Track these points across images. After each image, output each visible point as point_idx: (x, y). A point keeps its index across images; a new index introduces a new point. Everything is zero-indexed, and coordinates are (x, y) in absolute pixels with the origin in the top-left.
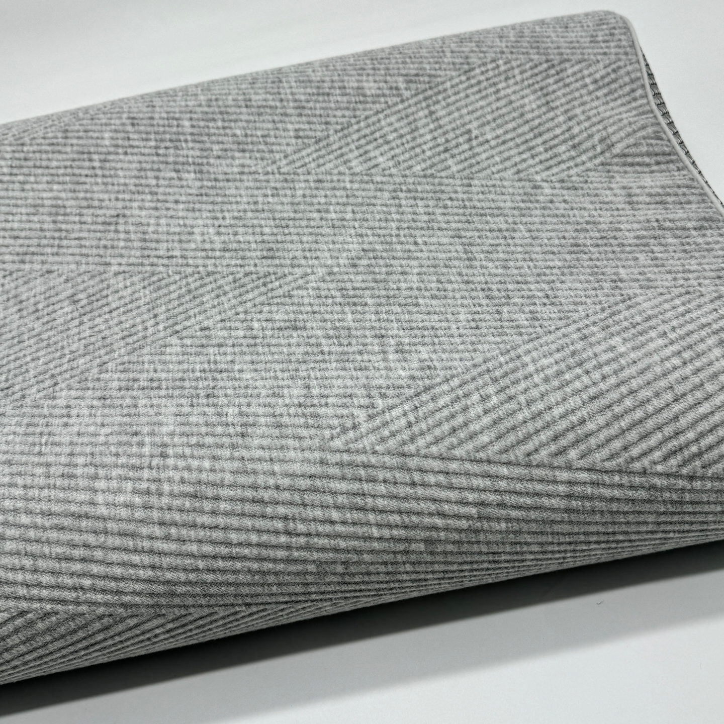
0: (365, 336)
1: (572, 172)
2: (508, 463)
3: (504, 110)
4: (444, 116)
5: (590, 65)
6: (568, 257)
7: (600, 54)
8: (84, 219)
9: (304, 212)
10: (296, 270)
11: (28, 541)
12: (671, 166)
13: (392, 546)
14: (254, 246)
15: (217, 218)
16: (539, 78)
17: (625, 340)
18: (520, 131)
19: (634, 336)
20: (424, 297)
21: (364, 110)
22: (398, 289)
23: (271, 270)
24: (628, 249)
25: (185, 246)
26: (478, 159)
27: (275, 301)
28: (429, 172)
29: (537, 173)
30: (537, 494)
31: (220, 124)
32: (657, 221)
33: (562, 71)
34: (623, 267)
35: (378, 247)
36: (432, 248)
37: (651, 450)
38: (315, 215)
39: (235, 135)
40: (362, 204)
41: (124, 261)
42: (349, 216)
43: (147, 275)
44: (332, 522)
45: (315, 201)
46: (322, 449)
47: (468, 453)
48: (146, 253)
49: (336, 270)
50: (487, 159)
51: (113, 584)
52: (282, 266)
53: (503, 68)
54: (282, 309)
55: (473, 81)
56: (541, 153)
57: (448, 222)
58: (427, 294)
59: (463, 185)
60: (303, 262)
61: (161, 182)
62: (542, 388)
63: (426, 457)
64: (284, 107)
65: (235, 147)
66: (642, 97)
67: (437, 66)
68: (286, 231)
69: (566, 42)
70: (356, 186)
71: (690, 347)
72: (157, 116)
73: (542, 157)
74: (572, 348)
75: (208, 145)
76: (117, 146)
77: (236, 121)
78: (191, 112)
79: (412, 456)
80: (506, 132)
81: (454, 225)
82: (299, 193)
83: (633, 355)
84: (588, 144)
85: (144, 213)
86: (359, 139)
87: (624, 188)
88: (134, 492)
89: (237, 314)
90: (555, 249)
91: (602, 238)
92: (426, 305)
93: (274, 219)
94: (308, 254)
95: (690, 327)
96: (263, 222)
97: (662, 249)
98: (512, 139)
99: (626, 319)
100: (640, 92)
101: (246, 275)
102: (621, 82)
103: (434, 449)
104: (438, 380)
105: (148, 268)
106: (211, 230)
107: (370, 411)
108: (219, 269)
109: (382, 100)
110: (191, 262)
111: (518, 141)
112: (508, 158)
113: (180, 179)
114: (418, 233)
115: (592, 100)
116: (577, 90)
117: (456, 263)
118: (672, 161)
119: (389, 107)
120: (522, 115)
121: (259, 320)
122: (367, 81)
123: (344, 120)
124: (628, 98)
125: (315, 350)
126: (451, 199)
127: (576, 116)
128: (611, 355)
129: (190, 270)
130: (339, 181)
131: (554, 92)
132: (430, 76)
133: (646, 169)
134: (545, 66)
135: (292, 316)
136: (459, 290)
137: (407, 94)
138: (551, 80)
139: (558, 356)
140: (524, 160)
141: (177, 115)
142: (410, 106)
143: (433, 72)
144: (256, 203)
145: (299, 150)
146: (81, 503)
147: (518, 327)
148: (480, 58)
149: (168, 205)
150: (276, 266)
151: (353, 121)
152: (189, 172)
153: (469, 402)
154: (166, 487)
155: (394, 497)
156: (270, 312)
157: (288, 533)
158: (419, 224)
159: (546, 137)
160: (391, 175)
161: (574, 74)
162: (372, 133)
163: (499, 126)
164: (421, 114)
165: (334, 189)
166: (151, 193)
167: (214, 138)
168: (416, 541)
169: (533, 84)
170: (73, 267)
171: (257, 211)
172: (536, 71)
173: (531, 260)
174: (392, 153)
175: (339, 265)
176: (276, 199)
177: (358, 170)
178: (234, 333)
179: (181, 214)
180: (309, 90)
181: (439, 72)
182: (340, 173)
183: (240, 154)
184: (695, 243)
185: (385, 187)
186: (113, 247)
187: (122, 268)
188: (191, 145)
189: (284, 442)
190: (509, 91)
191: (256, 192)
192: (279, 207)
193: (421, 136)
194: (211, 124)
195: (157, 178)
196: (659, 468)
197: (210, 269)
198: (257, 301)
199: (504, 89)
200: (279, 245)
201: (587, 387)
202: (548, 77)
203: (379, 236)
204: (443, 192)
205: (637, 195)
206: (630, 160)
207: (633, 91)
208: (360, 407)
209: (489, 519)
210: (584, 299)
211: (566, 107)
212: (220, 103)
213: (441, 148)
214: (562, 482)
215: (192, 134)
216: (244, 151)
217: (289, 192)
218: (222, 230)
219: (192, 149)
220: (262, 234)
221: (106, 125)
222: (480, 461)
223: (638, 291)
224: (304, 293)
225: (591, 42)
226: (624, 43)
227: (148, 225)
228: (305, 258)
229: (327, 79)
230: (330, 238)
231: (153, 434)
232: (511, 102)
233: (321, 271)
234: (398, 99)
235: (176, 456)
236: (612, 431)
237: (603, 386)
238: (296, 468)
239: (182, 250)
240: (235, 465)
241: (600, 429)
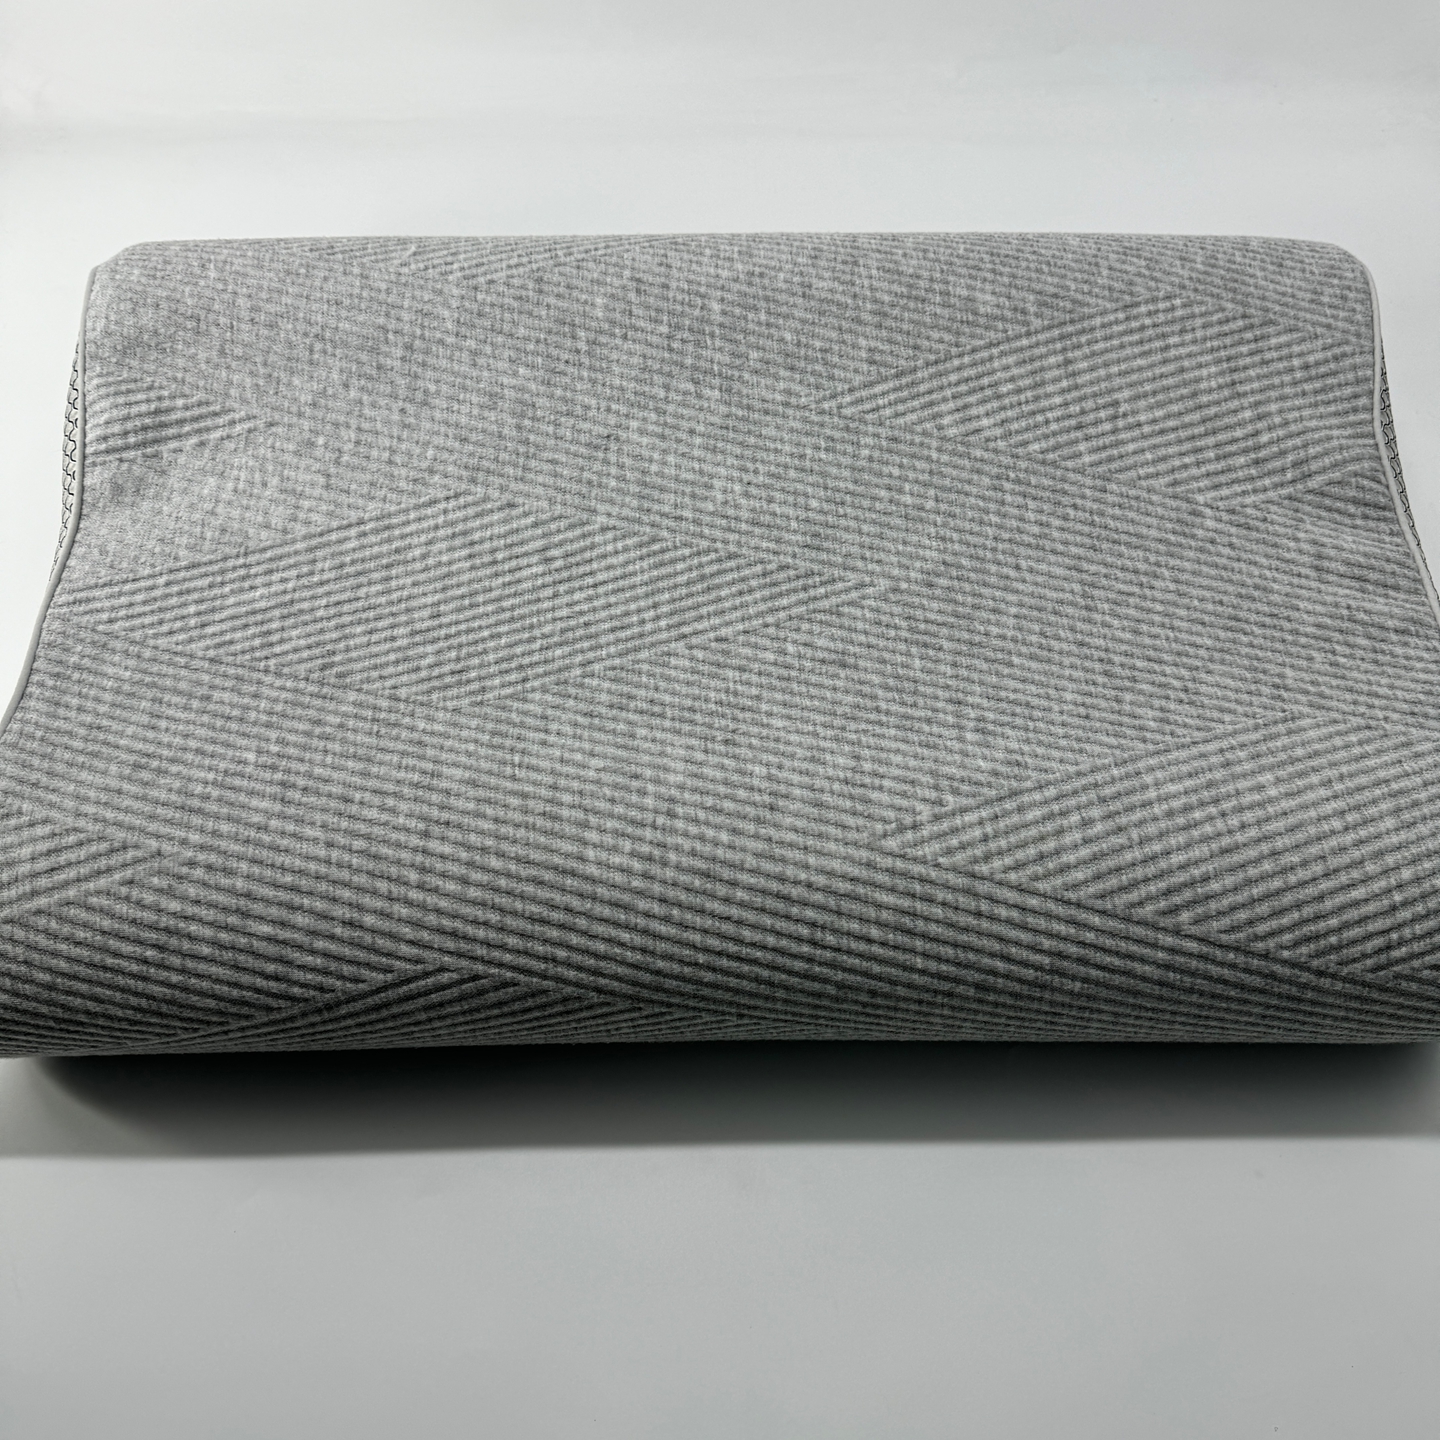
0: (936, 698)
1: (1248, 500)
2: (1103, 913)
3: (1170, 381)
4: (1085, 371)
5: (1303, 340)
6: (1222, 634)
7: (1321, 325)
8: (561, 432)
9: (867, 484)
10: (850, 575)
11: (497, 890)
12: (1382, 526)
13: (936, 984)
14: (794, 525)
15: (746, 470)
16: (1228, 341)
17: (1278, 781)
18: (1187, 419)
19: (1291, 778)
20: (1020, 655)
21: (973, 336)
22: (987, 634)
23: (816, 568)
24: (1303, 640)
25: (700, 504)
26: (1122, 450)
27: (820, 616)
28: (1051, 456)
29: (1200, 490)
30: (1130, 956)
31: (763, 317)
32: (1349, 607)
33: (1263, 337)
34: (1292, 666)
35: (964, 562)
36: (1040, 579)
37: (1281, 931)
38: (883, 493)
39: (782, 340)
40: (950, 490)
41: (615, 510)
42: (930, 504)
43: (645, 539)
44: (870, 941)
45: (886, 470)
46: (870, 847)
47: (1055, 889)
48: (646, 505)
49: (904, 585)
50: (1135, 453)
51: (592, 961)
52: (831, 564)
53: (1179, 313)
54: (828, 631)
55: (1134, 324)
56: (1209, 461)
57: (1066, 543)
58: (1024, 649)
59: (1093, 488)
60: (860, 564)
61: (672, 395)
62: (1163, 825)
63: (1000, 883)
64: (857, 308)
65: (780, 360)
66: (1365, 409)
67: (1086, 288)
68: (841, 511)
69: (1276, 291)
70: (945, 458)
71: (1357, 808)
72: (674, 284)
73: (1211, 467)
74: (1209, 776)
75: (743, 349)
76: (613, 323)
77: (786, 317)
78: (722, 288)
79: (983, 878)
80: (1168, 417)
81: (1074, 550)
82: (866, 452)
83: (1285, 804)
84: (1277, 464)
85: (645, 440)
86: (958, 383)
87: (1315, 543)
88: (633, 854)
89: (766, 626)
90: (1206, 618)
91: (1272, 615)
92: (1022, 668)
93: (826, 488)
94: (868, 554)
95: (1363, 780)
96: (810, 490)
97: (1348, 651)
98: (1175, 429)
99: (1284, 749)
100: (1363, 401)
101: (782, 568)
102: (1342, 378)
103: (1013, 877)
104: (1028, 784)
105: (648, 529)
106: (737, 488)
107: (937, 810)
108: (744, 551)
109: (1000, 325)
110: (706, 531)
111: (1183, 434)
112: (1164, 459)
113: (699, 396)
114: (1022, 551)
115: (1296, 395)
116: (1279, 373)
117: (1070, 610)
118: (1385, 520)
119: (1008, 340)
120: (1194, 394)
121: (795, 642)
122: (982, 290)
123: (941, 347)
124: (1346, 405)
125: (869, 703)
126: (1075, 507)
127: (1269, 414)
128: (1257, 797)
129: (704, 544)
130: (922, 444)
131: (1246, 368)
132: (1074, 301)
133: (1347, 521)
134: (1240, 323)
135: (840, 646)
136: (1069, 654)
137: (1037, 323)
138: (1244, 349)
139: (1189, 783)
140: (1186, 467)
141: (703, 290)
142: (1037, 344)
143: (1080, 297)
144: (802, 457)
145: (871, 384)
146: (567, 855)
147: (1141, 728)
148: (1149, 289)
149: (680, 435)
150: (823, 562)
151: (954, 350)
152: (712, 388)
153: (1065, 822)
154: (672, 857)
155: (951, 925)
156: (810, 632)
157: (814, 943)
158: (1026, 539)
159: (1222, 437)
160: (996, 451)
161: (1279, 347)
162: (979, 377)
163: (1160, 405)
164: (1052, 360)
165: (913, 456)
166: (656, 410)
167: (752, 339)
168: (966, 983)
169: (1219, 349)
170: (545, 504)
171: (803, 470)
172: (1226, 328)
173: (1172, 628)
174: (1003, 415)
175: (908, 580)
176: (831, 457)
177: (952, 432)
178: (761, 655)
179: (696, 453)
180: (895, 288)
181: (1088, 299)
182: (925, 433)
183: (788, 374)
184: (1392, 654)
185: (987, 468)
186: (600, 486)
187: (612, 522)
188: (718, 343)
189: (823, 828)
190: (1183, 351)
191: (804, 440)
192: (834, 471)
193: (1048, 396)
194: (751, 316)
195: (667, 388)
196: (1286, 954)
197: (732, 548)
198: (795, 611)
199: (1176, 346)
200: (830, 531)
201: (1219, 835)
202: (1241, 342)
203: (968, 544)
204: (1065, 493)
205: (1330, 559)
206: (1327, 502)
207: (1356, 396)
208: (924, 800)
209: (1062, 974)
210: (1233, 706)
211: (1258, 397)
212: (766, 281)
213: (1073, 422)
214: (1163, 948)
215: (721, 325)
216: (792, 369)
217: (850, 449)
218: (753, 490)
219: (720, 349)
220: (807, 509)
221: (599, 282)
222: (1068, 903)
223: (1306, 710)
224: (858, 613)
225: (1312, 301)
226: (1359, 317)
227: (651, 461)
228: (863, 558)
229: (926, 274)
230: (902, 535)
231: (657, 781)
232: (1182, 370)
233: (883, 584)
234: (1024, 330)
235: (688, 819)
236: (1240, 898)
237: (1239, 838)
238: (836, 865)
239: (696, 510)
240: (760, 846)
241: (1225, 892)
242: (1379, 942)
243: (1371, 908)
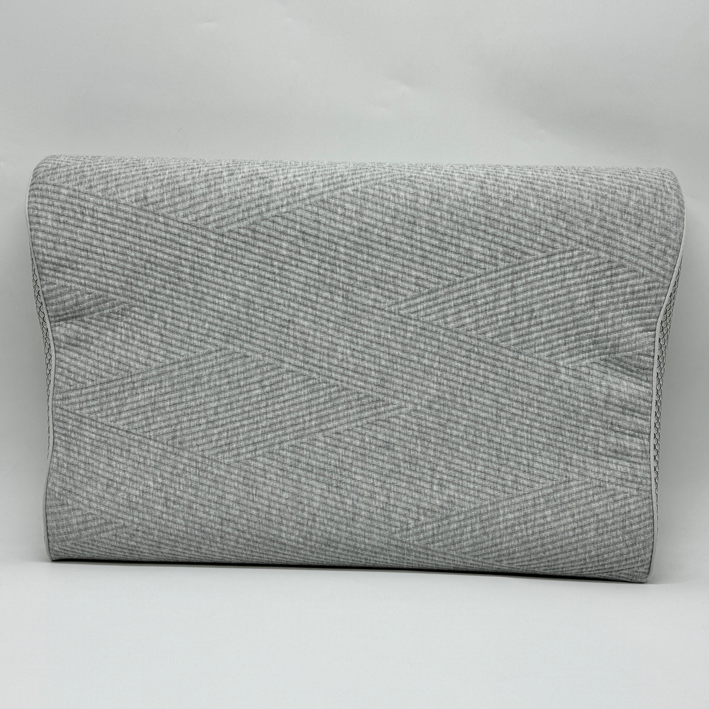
0: (425, 467)
1: (584, 363)
3: (562, 299)
4: (521, 293)
5: (636, 277)
6: (552, 436)
7: (648, 268)
8: (267, 317)
9: (408, 353)
10: (396, 401)
14: (373, 373)
15: (353, 342)
16: (597, 276)
18: (566, 320)
20: (463, 446)
21: (468, 272)
22: (451, 435)
23: (381, 397)
24: (586, 439)
25: (331, 360)
26: (530, 337)
27: (381, 423)
28: (496, 340)
29: (563, 358)
31: (365, 257)
33: (615, 274)
34: (577, 453)
35: (447, 396)
36: (479, 406)
38: (415, 358)
39: (374, 270)
40: (446, 357)
41: (292, 361)
42: (436, 365)
43: (306, 378)
45: (418, 345)
46: (389, 537)
48: (306, 359)
49: (419, 408)
50: (536, 338)
52: (388, 395)
53: (575, 259)
54: (383, 431)
55: (551, 266)
56: (571, 342)
57: (494, 387)
58: (465, 443)
59: (513, 357)
60: (401, 396)
61: (319, 299)
62: (502, 532)
64: (412, 253)
65: (372, 282)
66: (654, 317)
67: (530, 243)
68: (395, 367)
69: (631, 245)
70: (446, 340)
72: (321, 235)
73: (571, 345)
74: (525, 511)
75: (354, 275)
76: (291, 257)
77: (377, 257)
78: (346, 239)
80: (557, 318)
81: (497, 391)
82: (409, 335)
84: (604, 344)
85: (306, 324)
86: (457, 298)
87: (609, 387)
88: (299, 536)
89: (357, 426)
90: (547, 428)
91: (576, 426)
92: (463, 452)
93: (389, 354)
94: (405, 390)
96: (382, 355)
98: (559, 325)
101: (367, 396)
102: (649, 300)
104: (454, 512)
105: (307, 373)
106: (348, 352)
107: (417, 522)
108: (350, 386)
109: (483, 265)
110: (334, 375)
111: (561, 328)
112: (549, 342)
114: (474, 391)
115: (623, 308)
116: (618, 296)
117: (489, 423)
119: (485, 274)
120: (572, 307)
121: (369, 436)
122: (477, 244)
123: (452, 277)
124: (647, 314)
125: (397, 469)
126: (502, 367)
127: (607, 319)
128: (542, 521)
129: (332, 382)
130: (436, 332)
131: (602, 292)
132: (523, 252)
133: (629, 373)
134: (606, 265)
135: (388, 439)
136: (484, 446)
137: (502, 264)
138: (604, 281)
140: (559, 346)
141: (336, 239)
142: (500, 277)
143: (525, 249)
144: (379, 336)
145: (416, 297)
146: (275, 535)
147: (505, 485)
148: (563, 244)
150: (384, 394)
151: (458, 279)
152: (339, 295)
153: (465, 530)
156: (376, 431)
158: (477, 384)
159: (580, 330)
160: (470, 336)
161: (622, 281)
162: (468, 295)
163: (554, 312)
164: (506, 286)
165: (431, 338)
166: (312, 307)
167: (359, 269)
169: (590, 281)
170: (260, 356)
171: (379, 344)
172: (598, 268)
173: (531, 433)
174: (477, 317)
175: (421, 405)
176: (393, 337)
177: (451, 325)
178: (354, 442)
179: (330, 332)
180: (433, 241)
181: (530, 251)
182: (438, 326)
183: (376, 289)
185: (465, 346)
186: (285, 347)
187: (291, 368)
188: (342, 271)
189: (372, 529)
190: (572, 282)
191: (381, 327)
192: (394, 345)
193: (501, 306)
194: (359, 256)
195: (317, 295)
197: (345, 385)
198: (370, 419)
199: (570, 279)
200: (389, 378)
202: (603, 277)
203: (450, 387)
204: (499, 360)
206: (622, 364)
207: (652, 310)
208: (413, 519)
211: (604, 309)
212: (368, 235)
213: (510, 321)
215: (344, 261)
216: (378, 287)
217: (402, 333)
218: (356, 354)
219: (344, 275)
220: (380, 365)
221: (284, 233)
224: (397, 421)
225: (648, 253)
226: (669, 266)
227: (309, 335)
228: (403, 393)
229: (450, 232)
230: (421, 381)
232: (569, 293)
233: (410, 406)
234: (494, 268)
235: (320, 523)
239: (329, 363)
240: (347, 535)
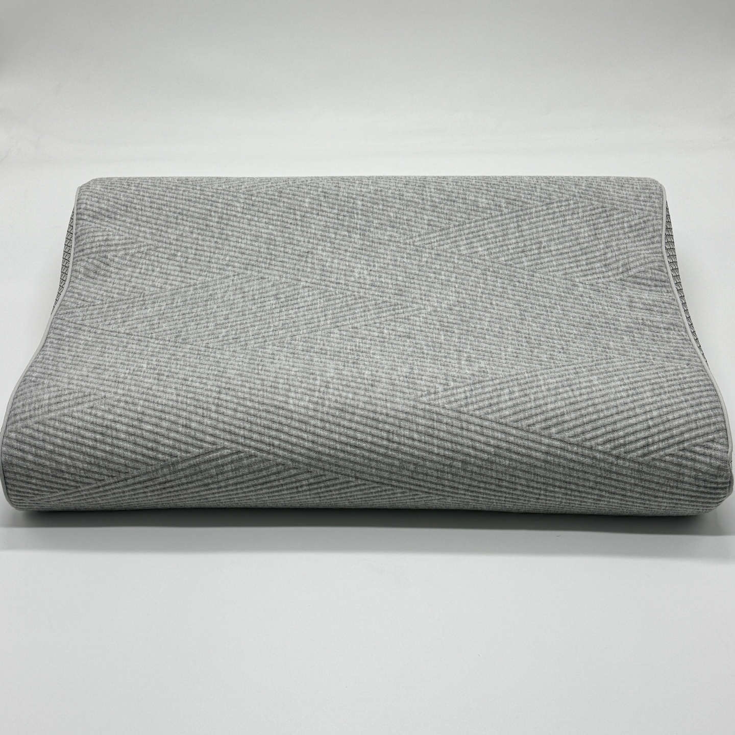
0: (450, 349)
1: (600, 281)
2: (517, 428)
3: (566, 234)
4: (527, 230)
5: (630, 215)
6: (582, 330)
7: (638, 209)
8: (287, 250)
9: (426, 271)
10: (414, 305)
11: (250, 414)
12: (664, 289)
13: (443, 460)
14: (390, 286)
15: (370, 266)
16: (594, 218)
17: (599, 379)
18: (573, 249)
19: (605, 378)
20: (489, 335)
21: (476, 216)
22: (475, 328)
23: (399, 302)
24: (619, 332)
25: (348, 278)
26: (542, 261)
27: (399, 320)
28: (509, 263)
29: (577, 277)
30: (529, 448)
31: (381, 207)
32: (643, 319)
33: (610, 215)
34: (613, 341)
35: (468, 301)
36: (501, 308)
37: (597, 437)
38: (432, 275)
39: (389, 216)
40: (462, 274)
41: (309, 280)
42: (453, 279)
43: (322, 291)
44: (413, 439)
45: (433, 266)
46: (415, 400)
47: (496, 418)
48: (323, 278)
49: (439, 309)
50: (548, 262)
51: (290, 447)
52: (406, 301)
53: (572, 206)
54: (403, 325)
55: (550, 211)
56: (583, 265)
57: (514, 295)
58: (492, 333)
59: (529, 275)
60: (420, 301)
61: (338, 237)
62: (545, 394)
63: (472, 415)
64: (424, 204)
65: (388, 223)
66: (658, 242)
67: (529, 197)
68: (412, 281)
69: (618, 197)
70: (461, 262)
71: (634, 389)
72: (341, 194)
73: (583, 268)
74: (568, 377)
75: (371, 219)
76: (313, 209)
77: (391, 207)
78: (363, 196)
79: (464, 413)
80: (564, 248)
81: (517, 298)
82: (424, 259)
83: (601, 387)
84: (615, 266)
85: (324, 254)
86: (469, 234)
87: (629, 296)
88: (309, 401)
89: (375, 323)
90: (576, 324)
91: (606, 323)
92: (490, 339)
93: (406, 272)
94: (423, 298)
95: (638, 379)
96: (398, 273)
97: (640, 336)
98: (567, 253)
99: (604, 368)
100: (657, 239)
101: (384, 302)
102: (647, 230)
103: (477, 413)
104: (487, 379)
105: (324, 287)
106: (365, 272)
107: (446, 387)
108: (367, 296)
109: (489, 211)
110: (350, 288)
111: (571, 255)
112: (562, 264)
113: (350, 237)
114: (494, 298)
115: (625, 238)
116: (617, 230)
117: (514, 320)
118: (665, 286)
119: (492, 217)
120: (577, 239)
121: (388, 329)
122: (481, 197)
123: (461, 219)
124: (649, 241)
125: (419, 351)
126: (519, 282)
127: (612, 246)
128: (588, 384)
129: (349, 293)
130: (450, 257)
131: (602, 228)
132: (523, 202)
133: (648, 288)
134: (600, 210)
135: (408, 331)
136: (511, 335)
137: (506, 211)
138: (601, 220)
139: (558, 379)
140: (571, 268)
141: (354, 196)
142: (506, 219)
143: (526, 200)
144: (396, 261)
145: (429, 234)
146: (280, 402)
147: (540, 361)
148: (559, 197)
149: (340, 252)
150: (403, 300)
151: (467, 221)
152: (356, 234)
153: (502, 393)
154: (327, 403)
155: (449, 433)
156: (395, 326)
157: (388, 440)
158: (496, 293)
159: (589, 256)
160: (484, 260)
161: (618, 219)
162: (478, 231)
163: (561, 243)
164: (512, 225)
165: (447, 261)
166: (330, 242)
167: (375, 215)
168: (457, 460)
169: (589, 221)
170: (278, 278)
171: (396, 266)
172: (593, 212)
173: (560, 327)
174: (488, 246)
175: (441, 307)
176: (409, 261)
177: (464, 252)
178: (371, 333)
179: (347, 259)
180: (442, 196)
181: (530, 201)
182: (452, 253)
183: (391, 229)
184: (661, 337)
185: (480, 266)
186: (303, 271)
187: (307, 285)
188: (360, 217)
189: (394, 393)
190: (572, 222)
191: (397, 254)
192: (410, 266)
193: (509, 239)
194: (375, 206)
195: (336, 234)
196: (600, 448)
197: (361, 294)
198: (388, 318)
199: (569, 220)
200: (406, 289)
201: (570, 397)
202: (600, 217)
203: (469, 295)
204: (515, 276)
205: (636, 302)
206: (639, 280)
207: (653, 237)
208: (441, 384)
209: (500, 456)
210: (583, 354)
211: (607, 239)
212: (383, 193)
213: (520, 250)
214: (545, 445)
215: (362, 210)
216: (393, 227)
217: (418, 258)
218: (372, 273)
219: (361, 219)
220: (397, 280)
221: (307, 193)
222: (501, 424)
223: (617, 356)
224: (418, 319)
225: (635, 200)
226: (657, 205)
227: (327, 262)
228: (421, 299)
229: (456, 191)
230: (439, 291)
231: (322, 375)
232: (572, 229)
233: (429, 309)
234: (499, 213)
235: (334, 389)
236: (578, 422)
237: (579, 399)
238: (400, 407)
239: (345, 280)
240: (366, 399)
241: (571, 420)
242: (643, 443)
243: (639, 427)
